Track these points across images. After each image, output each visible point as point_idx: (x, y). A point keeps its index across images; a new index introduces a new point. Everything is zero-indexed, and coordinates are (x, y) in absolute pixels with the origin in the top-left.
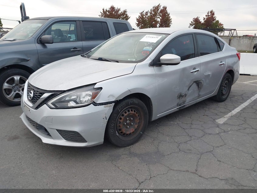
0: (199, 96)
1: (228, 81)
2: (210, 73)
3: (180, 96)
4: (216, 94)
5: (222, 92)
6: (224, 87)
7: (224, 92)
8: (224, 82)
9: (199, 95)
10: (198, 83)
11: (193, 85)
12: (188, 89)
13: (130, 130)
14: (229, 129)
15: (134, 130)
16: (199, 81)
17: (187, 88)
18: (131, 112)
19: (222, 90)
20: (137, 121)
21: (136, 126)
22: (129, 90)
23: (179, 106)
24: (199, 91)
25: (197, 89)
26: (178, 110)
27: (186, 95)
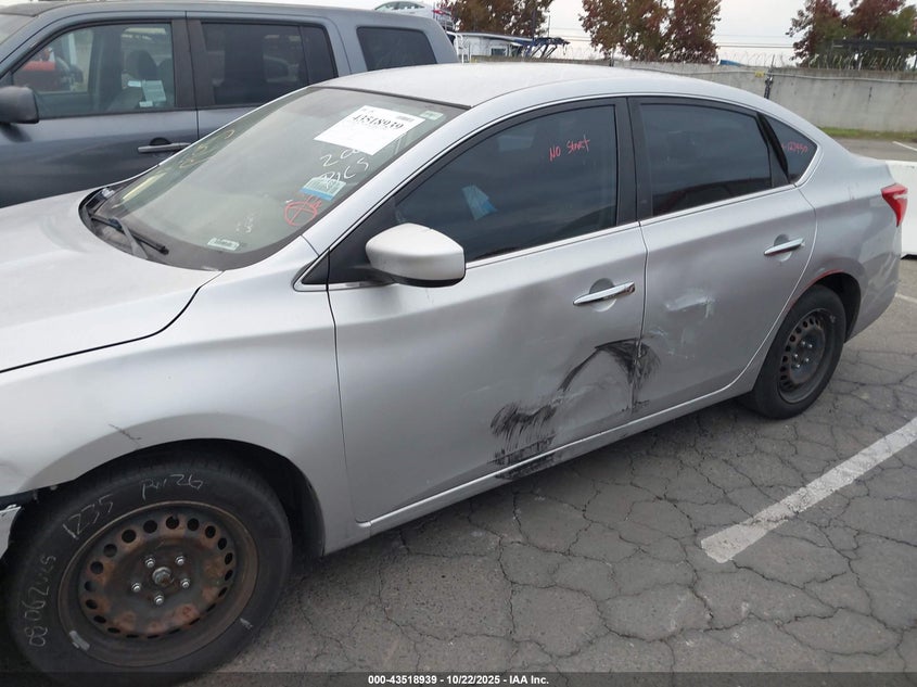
0: (637, 408)
1: (826, 324)
2: (702, 300)
3: (513, 420)
4: (750, 387)
5: (784, 377)
6: (800, 349)
7: (797, 374)
8: (799, 331)
9: (635, 403)
10: (627, 353)
11: (593, 361)
12: (565, 384)
13: (173, 615)
14: (744, 608)
15: (193, 614)
16: (635, 340)
17: (559, 380)
18: (163, 530)
19: (784, 369)
20: (217, 567)
21: (210, 594)
22: (123, 432)
23: (510, 463)
24: (637, 387)
25: (626, 379)
26: (505, 481)
27: (548, 413)
